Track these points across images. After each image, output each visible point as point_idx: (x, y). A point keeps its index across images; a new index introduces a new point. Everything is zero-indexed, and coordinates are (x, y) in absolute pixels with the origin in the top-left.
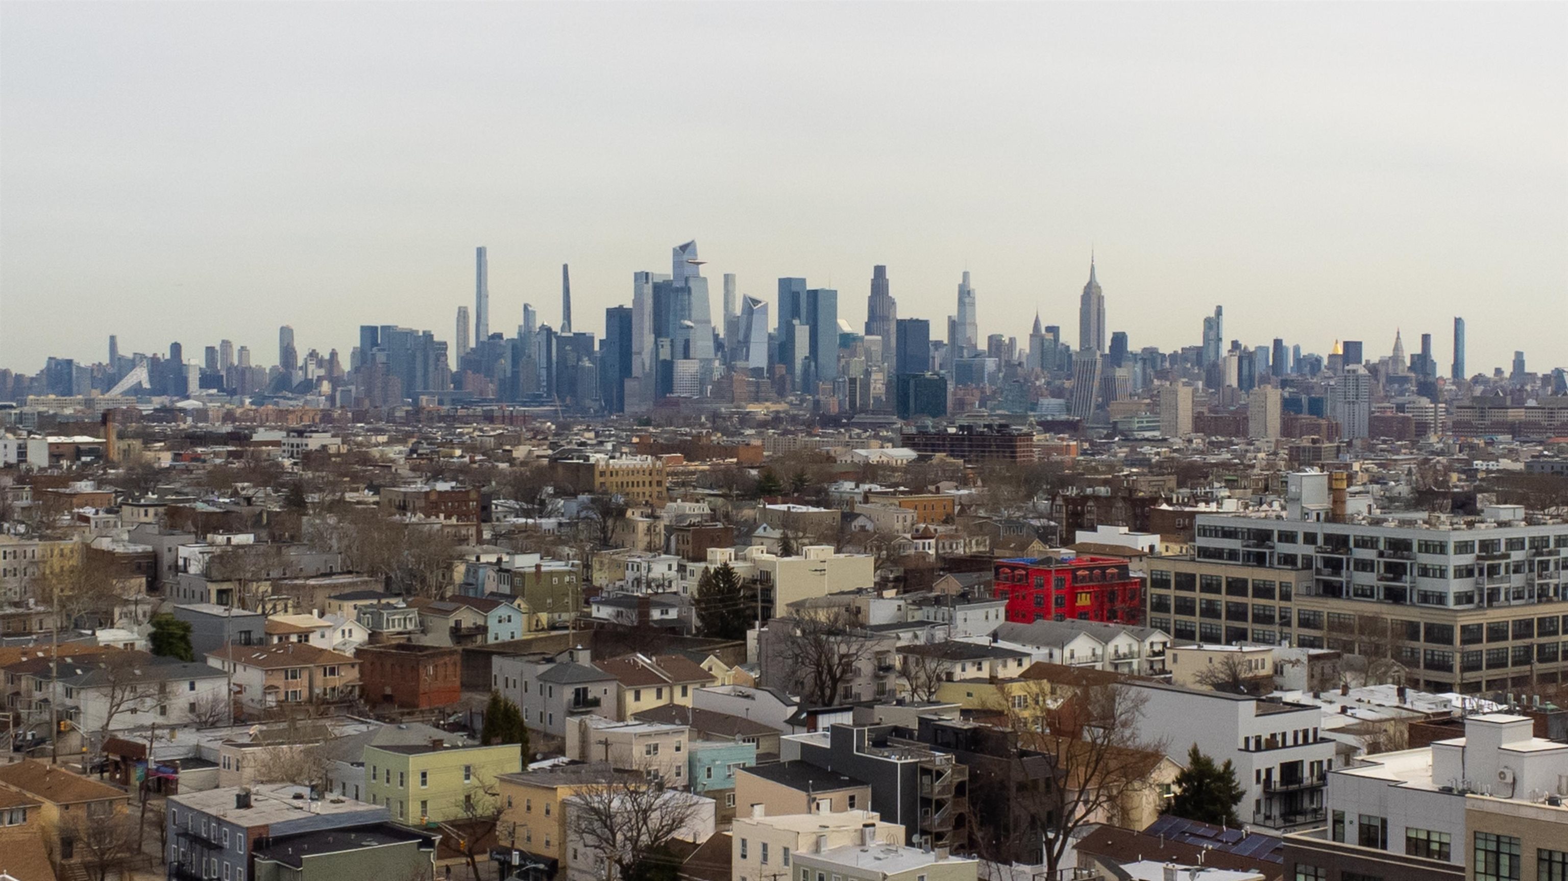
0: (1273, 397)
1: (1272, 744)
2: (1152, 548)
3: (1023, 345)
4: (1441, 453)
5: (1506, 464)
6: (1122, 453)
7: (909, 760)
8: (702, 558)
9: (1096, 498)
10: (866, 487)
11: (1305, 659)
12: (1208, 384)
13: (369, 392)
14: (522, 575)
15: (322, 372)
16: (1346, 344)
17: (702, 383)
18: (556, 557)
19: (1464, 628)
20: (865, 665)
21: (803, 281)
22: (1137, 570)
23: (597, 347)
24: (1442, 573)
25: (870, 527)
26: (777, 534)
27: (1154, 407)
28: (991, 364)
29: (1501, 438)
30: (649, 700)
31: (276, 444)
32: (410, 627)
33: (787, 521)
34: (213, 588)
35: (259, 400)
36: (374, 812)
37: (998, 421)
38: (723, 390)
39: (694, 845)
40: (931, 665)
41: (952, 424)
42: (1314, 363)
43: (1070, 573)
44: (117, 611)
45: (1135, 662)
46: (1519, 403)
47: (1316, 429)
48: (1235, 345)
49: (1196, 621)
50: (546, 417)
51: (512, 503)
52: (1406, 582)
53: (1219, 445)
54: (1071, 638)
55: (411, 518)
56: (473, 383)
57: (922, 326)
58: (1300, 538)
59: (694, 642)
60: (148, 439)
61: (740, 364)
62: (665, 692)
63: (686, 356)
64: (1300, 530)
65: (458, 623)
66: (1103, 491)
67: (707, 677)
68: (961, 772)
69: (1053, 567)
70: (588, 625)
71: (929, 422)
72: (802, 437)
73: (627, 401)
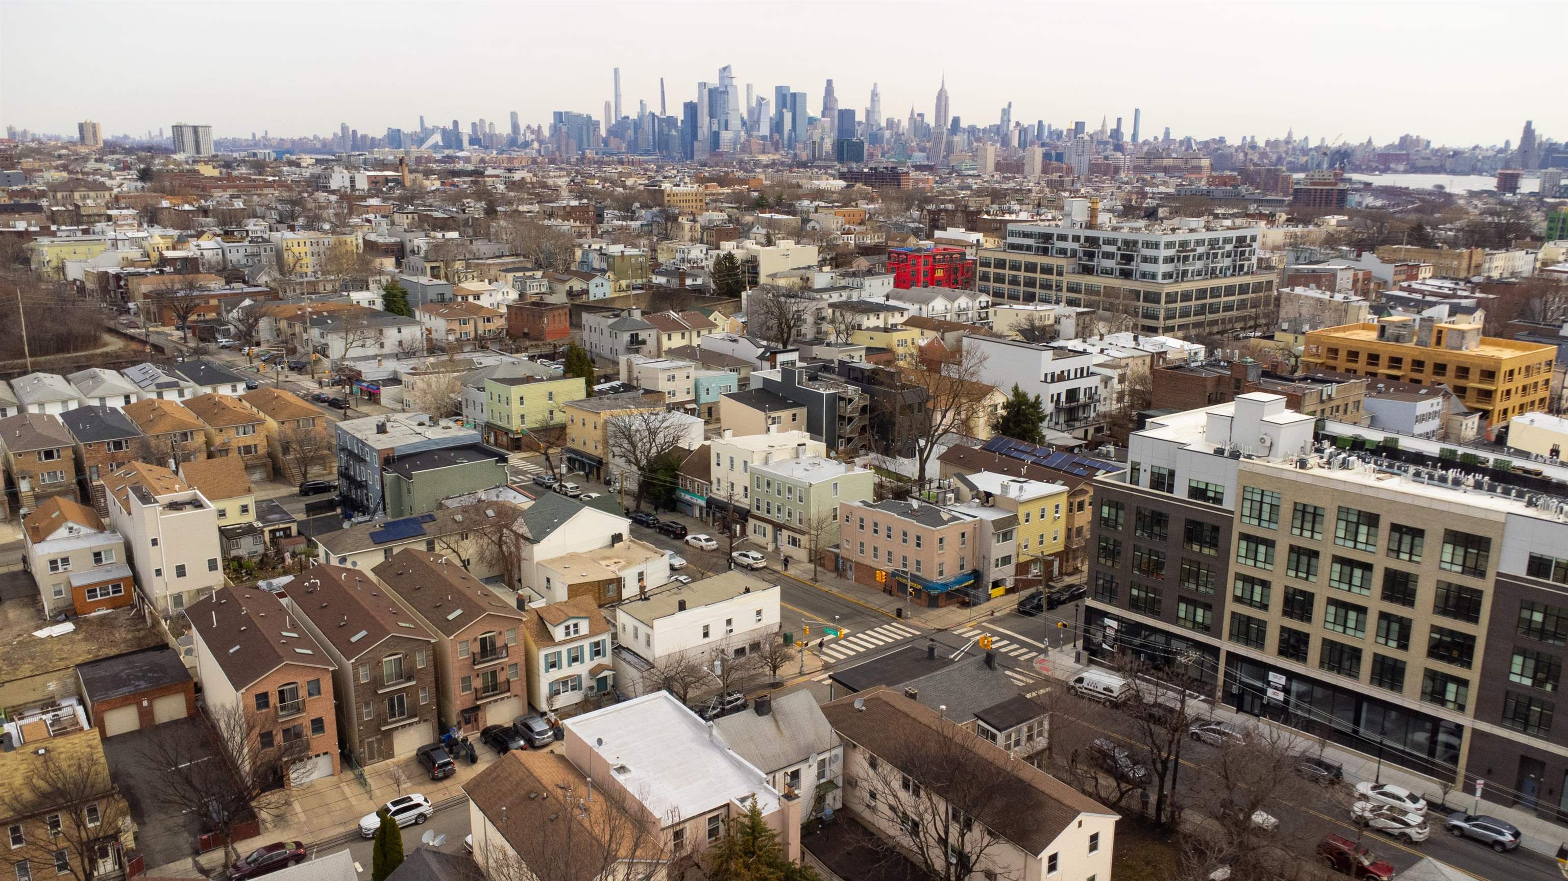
0: (1039, 152)
1: (1061, 377)
2: (978, 241)
3: (905, 124)
4: (1127, 183)
5: (1162, 189)
6: (957, 182)
7: (832, 391)
8: (718, 248)
9: (946, 211)
10: (816, 203)
11: (1074, 315)
12: (1002, 145)
13: (559, 148)
14: (613, 257)
15: (533, 137)
16: (1077, 123)
17: (735, 143)
18: (634, 246)
19: (1168, 295)
20: (809, 318)
21: (788, 88)
22: (970, 255)
23: (679, 124)
24: (1155, 260)
25: (817, 227)
26: (764, 231)
27: (974, 157)
28: (887, 134)
29: (1159, 174)
30: (677, 341)
31: (497, 176)
32: (543, 290)
33: (770, 224)
34: (428, 266)
35: (501, 152)
36: (471, 436)
37: (891, 165)
38: (746, 148)
39: (690, 452)
40: (849, 317)
41: (866, 166)
42: (1059, 134)
43: (931, 257)
44: (370, 280)
45: (970, 313)
46: (1169, 156)
47: (1059, 169)
48: (1018, 124)
49: (1006, 287)
50: (652, 162)
51: (616, 212)
52: (1133, 266)
53: (1009, 179)
54: (933, 299)
55: (553, 222)
56: (614, 143)
57: (851, 113)
58: (1070, 238)
59: (711, 299)
60: (428, 173)
61: (755, 133)
62: (687, 335)
63: (726, 129)
64: (1071, 233)
65: (571, 287)
66: (950, 207)
67: (712, 326)
68: (865, 399)
69: (923, 253)
70: (651, 287)
71: (854, 165)
72: (786, 174)
73: (696, 153)
